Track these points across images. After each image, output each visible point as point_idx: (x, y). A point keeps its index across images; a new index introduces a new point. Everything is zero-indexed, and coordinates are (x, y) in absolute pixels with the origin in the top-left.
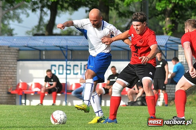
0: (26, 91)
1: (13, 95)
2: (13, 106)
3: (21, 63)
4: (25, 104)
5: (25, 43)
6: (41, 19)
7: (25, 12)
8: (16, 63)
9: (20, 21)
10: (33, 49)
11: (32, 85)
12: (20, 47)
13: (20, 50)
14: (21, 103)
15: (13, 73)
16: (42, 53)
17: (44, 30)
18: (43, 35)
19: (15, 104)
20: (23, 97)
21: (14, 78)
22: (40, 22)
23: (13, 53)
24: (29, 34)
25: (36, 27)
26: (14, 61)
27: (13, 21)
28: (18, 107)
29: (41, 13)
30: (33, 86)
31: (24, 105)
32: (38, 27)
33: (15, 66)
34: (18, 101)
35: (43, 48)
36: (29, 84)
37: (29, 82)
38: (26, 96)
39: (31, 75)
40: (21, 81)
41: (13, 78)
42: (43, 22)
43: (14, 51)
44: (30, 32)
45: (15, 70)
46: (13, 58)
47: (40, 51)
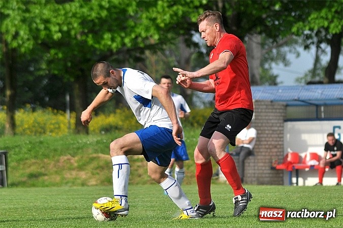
0: (297, 166)
1: (280, 172)
2: (280, 187)
3: (290, 124)
4: (297, 183)
5: (295, 95)
6: (317, 60)
7: (293, 50)
8: (282, 125)
9: (286, 63)
10: (307, 103)
11: (306, 156)
12: (288, 101)
13: (287, 106)
14: (291, 183)
15: (278, 139)
16: (320, 110)
17: (321, 75)
18: (320, 83)
19: (283, 184)
20: (294, 173)
21: (280, 147)
22: (315, 65)
23: (278, 111)
24: (300, 82)
25: (310, 71)
26: (280, 121)
27: (277, 64)
28: (287, 188)
29: (317, 51)
30: (308, 158)
31: (295, 185)
32: (314, 72)
33: (280, 128)
34: (286, 179)
35: (321, 102)
36: (303, 155)
37: (302, 152)
38: (298, 173)
39: (305, 141)
40: (290, 151)
41: (278, 146)
42: (320, 64)
43: (279, 107)
44: (301, 79)
45: (281, 135)
46: (278, 118)
47: (318, 106)
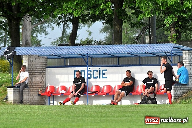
0: (53, 94)
1: (43, 97)
2: (44, 106)
3: (49, 69)
4: (53, 104)
5: (52, 52)
6: (64, 31)
7: (50, 26)
8: (44, 70)
12: (48, 55)
13: (48, 58)
14: (50, 104)
15: (42, 78)
16: (67, 61)
18: (67, 45)
20: (51, 98)
21: (44, 82)
22: (63, 34)
23: (42, 61)
25: (60, 38)
26: (43, 67)
28: (47, 106)
29: (64, 26)
30: (60, 89)
33: (43, 72)
34: (47, 102)
35: (68, 56)
37: (56, 86)
38: (54, 98)
39: (58, 79)
41: (42, 82)
42: (66, 34)
44: (55, 43)
45: (44, 75)
47: (65, 58)
